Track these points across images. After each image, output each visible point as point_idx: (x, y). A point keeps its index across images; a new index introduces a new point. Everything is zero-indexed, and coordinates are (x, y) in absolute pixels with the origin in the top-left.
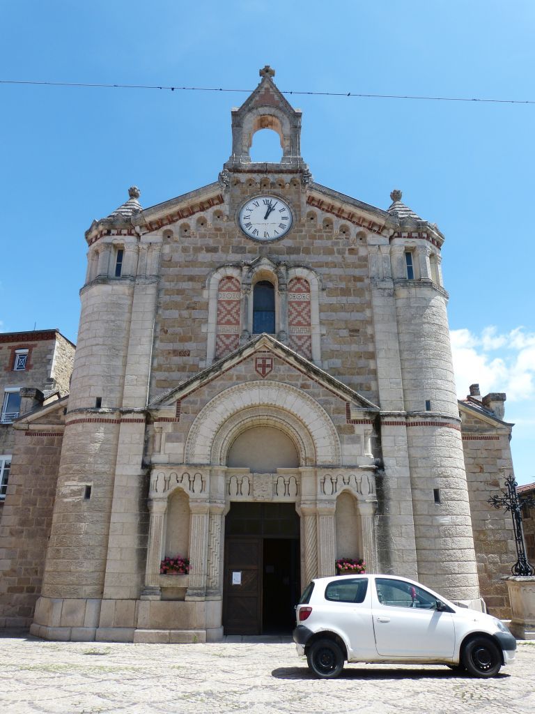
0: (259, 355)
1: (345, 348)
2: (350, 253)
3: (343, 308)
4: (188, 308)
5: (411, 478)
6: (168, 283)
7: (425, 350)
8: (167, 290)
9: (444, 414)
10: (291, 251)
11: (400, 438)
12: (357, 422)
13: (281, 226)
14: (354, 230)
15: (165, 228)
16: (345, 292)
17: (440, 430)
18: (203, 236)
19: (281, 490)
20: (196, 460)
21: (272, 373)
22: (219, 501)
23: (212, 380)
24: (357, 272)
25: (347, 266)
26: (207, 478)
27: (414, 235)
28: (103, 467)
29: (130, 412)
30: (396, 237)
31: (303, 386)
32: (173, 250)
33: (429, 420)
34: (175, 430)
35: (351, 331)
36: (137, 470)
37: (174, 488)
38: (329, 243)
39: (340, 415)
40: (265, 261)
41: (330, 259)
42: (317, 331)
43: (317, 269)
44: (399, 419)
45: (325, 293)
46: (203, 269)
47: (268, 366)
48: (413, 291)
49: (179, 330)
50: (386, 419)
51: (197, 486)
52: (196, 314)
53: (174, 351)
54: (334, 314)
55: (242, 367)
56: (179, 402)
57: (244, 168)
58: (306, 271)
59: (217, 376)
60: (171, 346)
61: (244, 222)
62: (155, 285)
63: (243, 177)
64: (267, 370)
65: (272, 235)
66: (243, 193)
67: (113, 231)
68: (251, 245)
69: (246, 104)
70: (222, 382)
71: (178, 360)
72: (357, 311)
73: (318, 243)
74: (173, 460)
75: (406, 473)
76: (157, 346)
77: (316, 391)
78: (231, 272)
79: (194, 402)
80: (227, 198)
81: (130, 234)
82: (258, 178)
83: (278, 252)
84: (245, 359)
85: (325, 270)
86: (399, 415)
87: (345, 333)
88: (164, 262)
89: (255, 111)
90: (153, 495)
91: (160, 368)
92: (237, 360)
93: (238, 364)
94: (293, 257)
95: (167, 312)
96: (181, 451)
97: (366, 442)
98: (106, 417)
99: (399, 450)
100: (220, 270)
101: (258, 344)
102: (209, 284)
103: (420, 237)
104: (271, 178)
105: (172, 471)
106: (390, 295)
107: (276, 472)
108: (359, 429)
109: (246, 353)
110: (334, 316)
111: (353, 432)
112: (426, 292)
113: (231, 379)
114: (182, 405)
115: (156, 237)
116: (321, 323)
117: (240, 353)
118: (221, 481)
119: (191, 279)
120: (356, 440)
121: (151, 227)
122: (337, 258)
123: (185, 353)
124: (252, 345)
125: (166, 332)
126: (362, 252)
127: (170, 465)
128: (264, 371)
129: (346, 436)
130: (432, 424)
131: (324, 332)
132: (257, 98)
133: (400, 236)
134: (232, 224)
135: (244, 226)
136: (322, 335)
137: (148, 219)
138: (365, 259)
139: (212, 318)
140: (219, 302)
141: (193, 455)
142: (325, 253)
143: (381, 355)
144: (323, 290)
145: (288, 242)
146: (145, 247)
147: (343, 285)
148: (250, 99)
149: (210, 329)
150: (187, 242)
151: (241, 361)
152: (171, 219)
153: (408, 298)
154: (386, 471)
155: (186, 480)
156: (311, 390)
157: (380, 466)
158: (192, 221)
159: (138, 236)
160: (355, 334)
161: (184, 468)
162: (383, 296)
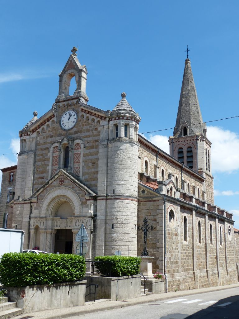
0: (60, 177)
1: (90, 171)
2: (95, 130)
3: (91, 155)
4: (44, 161)
5: (106, 219)
6: (38, 152)
7: (115, 169)
8: (38, 155)
9: (119, 194)
10: (76, 132)
11: (103, 205)
12: (88, 200)
13: (74, 122)
14: (97, 120)
15: (37, 131)
16: (92, 147)
17: (117, 201)
18: (49, 131)
19: (69, 225)
20: (42, 216)
21: (64, 183)
22: (48, 229)
23: (47, 187)
24: (96, 138)
25: (94, 136)
26: (45, 221)
27: (117, 118)
28: (20, 219)
29: (26, 200)
30: (110, 121)
31: (73, 188)
32: (40, 139)
33: (113, 197)
34: (37, 206)
35: (93, 163)
36: (27, 219)
37: (36, 225)
38: (88, 127)
39: (83, 198)
40: (65, 139)
41: (88, 134)
42: (82, 164)
43: (83, 139)
44: (103, 198)
45: (85, 149)
46: (49, 145)
47: (63, 181)
48: (113, 144)
49: (41, 169)
50: (99, 198)
51: (42, 224)
52: (46, 163)
53: (40, 177)
54: (87, 157)
55: (55, 182)
56: (38, 196)
57: (61, 100)
58: (80, 140)
59: (48, 186)
60: (39, 176)
61: (62, 123)
62: (34, 154)
63: (61, 104)
64: (62, 182)
65: (70, 127)
66: (62, 110)
67: (23, 135)
68: (63, 132)
69: (64, 70)
70: (49, 188)
71: (40, 180)
72: (95, 155)
73: (85, 127)
74: (36, 216)
75: (104, 218)
76: (35, 176)
77: (76, 189)
78: (57, 145)
79: (42, 196)
80: (55, 115)
81: (27, 135)
82: (65, 103)
83: (71, 134)
84: (56, 179)
85: (86, 139)
86: (103, 196)
87: (90, 164)
88: (37, 144)
89: (67, 73)
90: (31, 227)
91: (36, 184)
92: (53, 180)
93: (54, 181)
94: (76, 135)
95: (38, 163)
96: (38, 213)
97: (90, 207)
98: (21, 202)
99: (102, 209)
100: (54, 144)
101: (59, 173)
102: (50, 151)
103: (119, 119)
104: (70, 102)
105: (36, 219)
106: (105, 147)
107: (67, 219)
108: (88, 202)
109: (56, 177)
110: (88, 158)
111: (86, 204)
112: (118, 144)
113: (52, 187)
114: (39, 197)
115: (34, 135)
116: (83, 161)
117: (54, 177)
118: (50, 223)
119: (45, 149)
120: (87, 207)
121: (33, 131)
122: (90, 133)
123: (42, 178)
124: (57, 174)
125: (38, 171)
126: (99, 129)
127: (35, 217)
128: (61, 183)
129: (84, 205)
130: (114, 199)
131: (84, 165)
132: (68, 66)
133: (111, 120)
134: (58, 124)
135: (62, 125)
136: (83, 166)
137: (31, 129)
138: (99, 132)
139: (50, 164)
140: (53, 157)
141: (41, 214)
142: (87, 132)
143: (100, 172)
144: (84, 148)
145: (75, 129)
146: (32, 139)
147: (91, 145)
148: (65, 67)
149: (49, 168)
150: (45, 135)
151: (55, 180)
152: (39, 127)
153: (112, 147)
154: (97, 218)
155: (39, 222)
156: (75, 189)
157: (95, 216)
158: (45, 126)
159: (30, 135)
160: (94, 164)
161: (38, 218)
162: (103, 148)
